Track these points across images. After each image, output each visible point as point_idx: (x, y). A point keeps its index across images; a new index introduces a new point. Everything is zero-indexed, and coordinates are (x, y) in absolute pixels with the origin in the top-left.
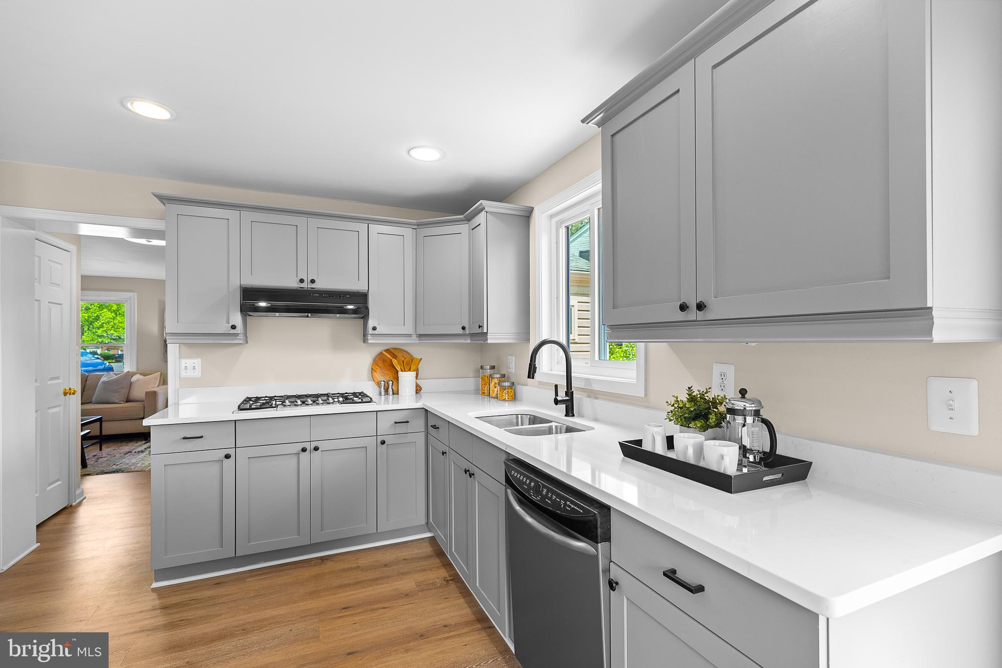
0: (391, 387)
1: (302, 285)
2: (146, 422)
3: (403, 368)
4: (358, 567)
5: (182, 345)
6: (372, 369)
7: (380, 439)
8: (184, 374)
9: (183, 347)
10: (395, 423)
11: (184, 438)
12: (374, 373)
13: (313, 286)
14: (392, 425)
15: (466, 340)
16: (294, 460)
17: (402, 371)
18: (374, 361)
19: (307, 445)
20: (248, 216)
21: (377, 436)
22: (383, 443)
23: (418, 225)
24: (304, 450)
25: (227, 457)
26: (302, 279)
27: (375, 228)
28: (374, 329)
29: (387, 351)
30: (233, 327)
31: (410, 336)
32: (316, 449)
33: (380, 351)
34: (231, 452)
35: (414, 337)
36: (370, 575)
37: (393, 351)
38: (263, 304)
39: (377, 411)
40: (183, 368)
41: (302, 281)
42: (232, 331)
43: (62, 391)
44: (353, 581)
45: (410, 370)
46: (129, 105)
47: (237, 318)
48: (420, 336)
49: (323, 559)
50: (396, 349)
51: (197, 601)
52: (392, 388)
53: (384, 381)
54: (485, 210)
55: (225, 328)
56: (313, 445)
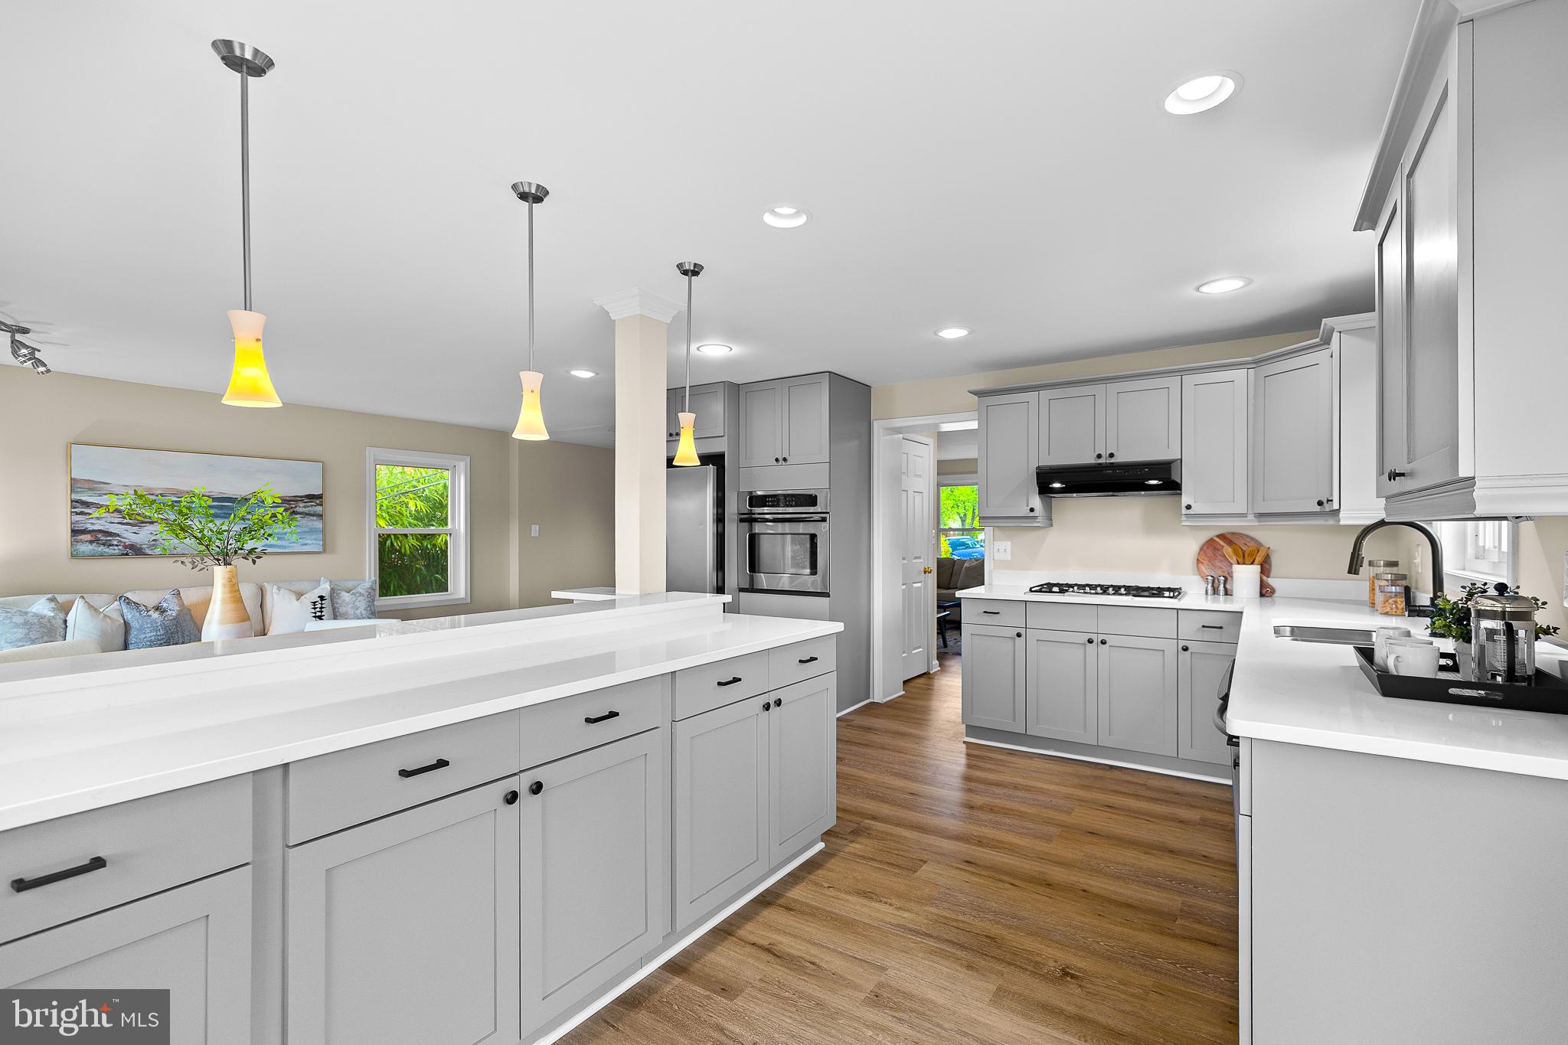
0: (1222, 586)
1: (1100, 461)
2: (959, 594)
3: (1240, 560)
4: (1145, 785)
5: (995, 529)
6: (1198, 559)
7: (1182, 644)
8: (997, 557)
9: (997, 532)
10: (1203, 626)
11: (985, 612)
12: (1200, 565)
13: (1112, 460)
14: (1198, 630)
15: (1326, 521)
16: (1081, 651)
17: (1239, 563)
18: (1201, 549)
19: (1094, 637)
20: (1045, 394)
21: (1177, 639)
22: (1185, 649)
23: (1255, 363)
24: (1090, 641)
25: (1019, 635)
26: (1100, 454)
27: (1190, 380)
28: (1189, 507)
29: (1222, 536)
30: (1032, 510)
31: (1243, 515)
32: (1103, 642)
33: (1211, 537)
34: (1022, 631)
35: (1251, 517)
36: (1148, 793)
37: (1229, 536)
38: (1057, 485)
39: (1178, 609)
40: (996, 550)
41: (1099, 456)
42: (1032, 514)
43: (922, 570)
44: (1131, 792)
45: (1252, 563)
46: (940, 334)
47: (1036, 501)
48: (1261, 516)
49: (1112, 767)
50: (1233, 534)
51: (991, 759)
52: (1225, 587)
53: (1212, 576)
54: (1335, 331)
55: (1025, 511)
56: (1101, 637)
